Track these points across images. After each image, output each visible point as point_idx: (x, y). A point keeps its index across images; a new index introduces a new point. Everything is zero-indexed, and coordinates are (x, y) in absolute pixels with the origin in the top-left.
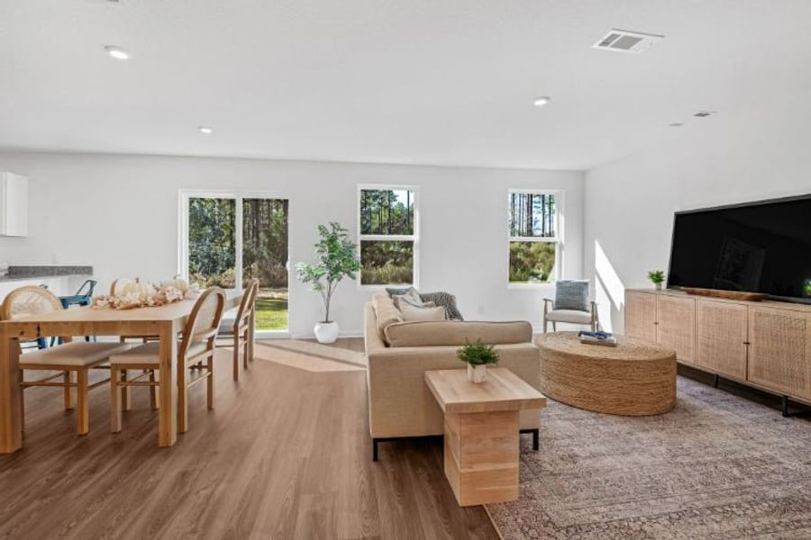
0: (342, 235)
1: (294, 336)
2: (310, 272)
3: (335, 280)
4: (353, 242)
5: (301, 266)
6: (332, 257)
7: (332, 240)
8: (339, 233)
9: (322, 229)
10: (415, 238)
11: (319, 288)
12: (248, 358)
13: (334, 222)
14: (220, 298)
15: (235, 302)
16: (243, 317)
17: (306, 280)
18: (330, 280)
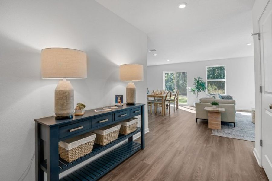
0: (201, 80)
1: (189, 105)
2: (192, 89)
3: (199, 92)
4: (205, 82)
5: (190, 88)
6: (198, 86)
7: (198, 82)
8: (200, 80)
9: (195, 79)
10: (225, 80)
11: (195, 93)
12: (177, 108)
13: (199, 77)
14: (171, 93)
15: (174, 95)
16: (176, 98)
17: (191, 92)
18: (198, 91)
